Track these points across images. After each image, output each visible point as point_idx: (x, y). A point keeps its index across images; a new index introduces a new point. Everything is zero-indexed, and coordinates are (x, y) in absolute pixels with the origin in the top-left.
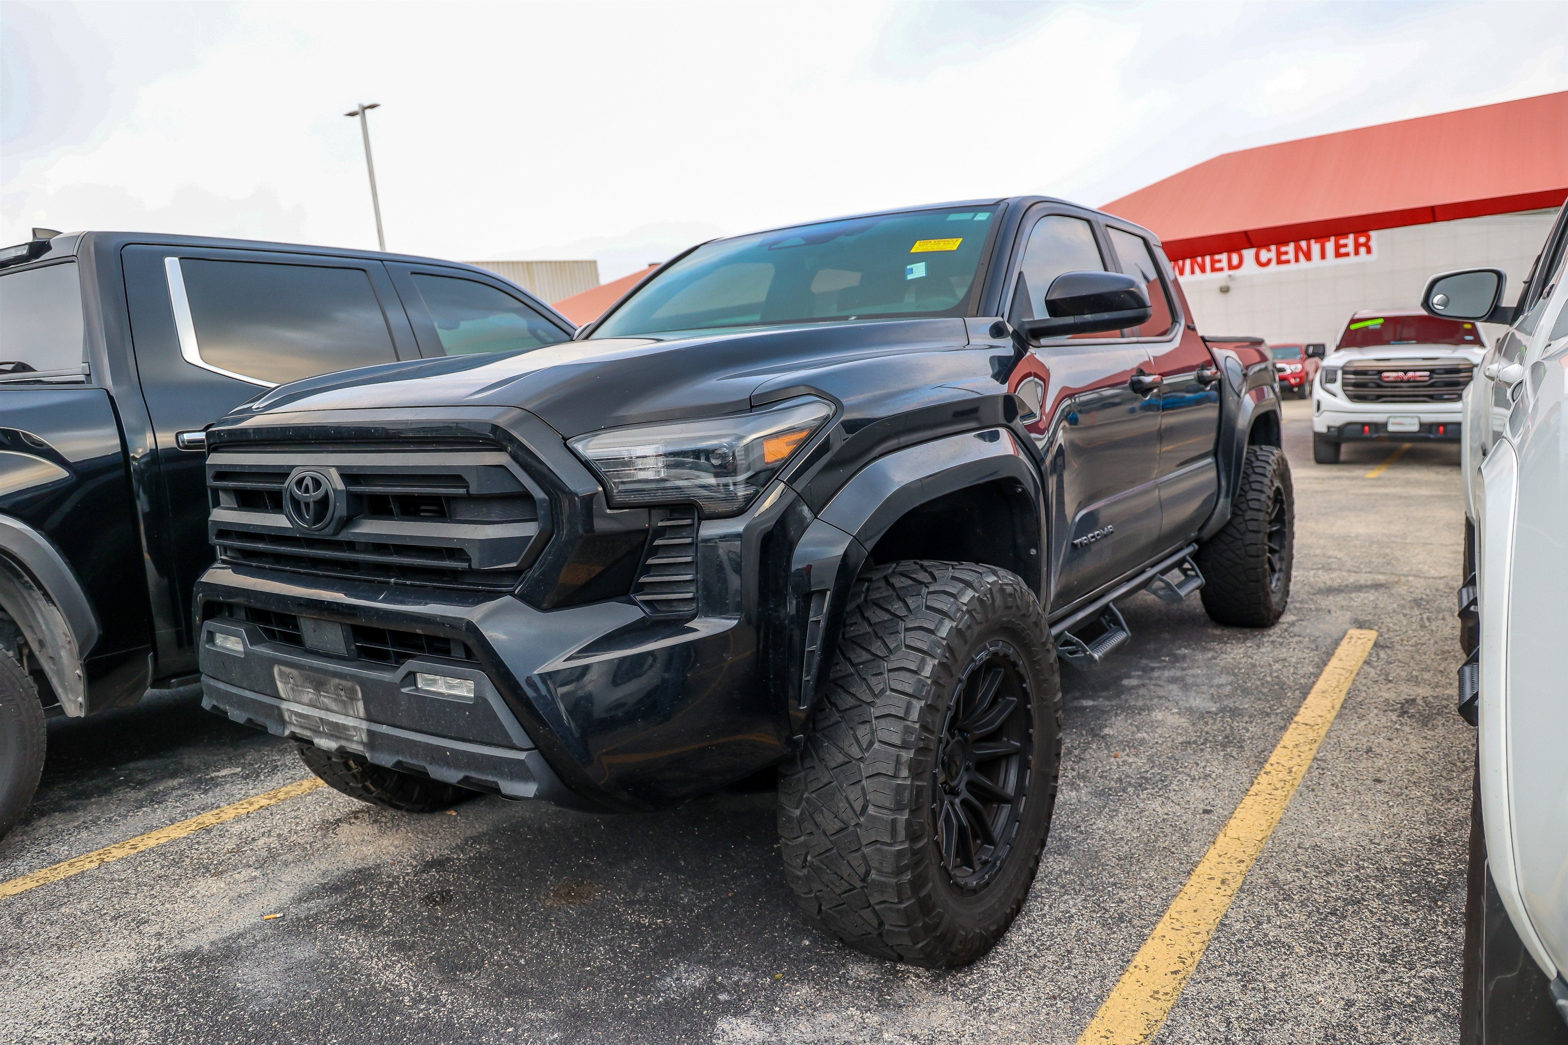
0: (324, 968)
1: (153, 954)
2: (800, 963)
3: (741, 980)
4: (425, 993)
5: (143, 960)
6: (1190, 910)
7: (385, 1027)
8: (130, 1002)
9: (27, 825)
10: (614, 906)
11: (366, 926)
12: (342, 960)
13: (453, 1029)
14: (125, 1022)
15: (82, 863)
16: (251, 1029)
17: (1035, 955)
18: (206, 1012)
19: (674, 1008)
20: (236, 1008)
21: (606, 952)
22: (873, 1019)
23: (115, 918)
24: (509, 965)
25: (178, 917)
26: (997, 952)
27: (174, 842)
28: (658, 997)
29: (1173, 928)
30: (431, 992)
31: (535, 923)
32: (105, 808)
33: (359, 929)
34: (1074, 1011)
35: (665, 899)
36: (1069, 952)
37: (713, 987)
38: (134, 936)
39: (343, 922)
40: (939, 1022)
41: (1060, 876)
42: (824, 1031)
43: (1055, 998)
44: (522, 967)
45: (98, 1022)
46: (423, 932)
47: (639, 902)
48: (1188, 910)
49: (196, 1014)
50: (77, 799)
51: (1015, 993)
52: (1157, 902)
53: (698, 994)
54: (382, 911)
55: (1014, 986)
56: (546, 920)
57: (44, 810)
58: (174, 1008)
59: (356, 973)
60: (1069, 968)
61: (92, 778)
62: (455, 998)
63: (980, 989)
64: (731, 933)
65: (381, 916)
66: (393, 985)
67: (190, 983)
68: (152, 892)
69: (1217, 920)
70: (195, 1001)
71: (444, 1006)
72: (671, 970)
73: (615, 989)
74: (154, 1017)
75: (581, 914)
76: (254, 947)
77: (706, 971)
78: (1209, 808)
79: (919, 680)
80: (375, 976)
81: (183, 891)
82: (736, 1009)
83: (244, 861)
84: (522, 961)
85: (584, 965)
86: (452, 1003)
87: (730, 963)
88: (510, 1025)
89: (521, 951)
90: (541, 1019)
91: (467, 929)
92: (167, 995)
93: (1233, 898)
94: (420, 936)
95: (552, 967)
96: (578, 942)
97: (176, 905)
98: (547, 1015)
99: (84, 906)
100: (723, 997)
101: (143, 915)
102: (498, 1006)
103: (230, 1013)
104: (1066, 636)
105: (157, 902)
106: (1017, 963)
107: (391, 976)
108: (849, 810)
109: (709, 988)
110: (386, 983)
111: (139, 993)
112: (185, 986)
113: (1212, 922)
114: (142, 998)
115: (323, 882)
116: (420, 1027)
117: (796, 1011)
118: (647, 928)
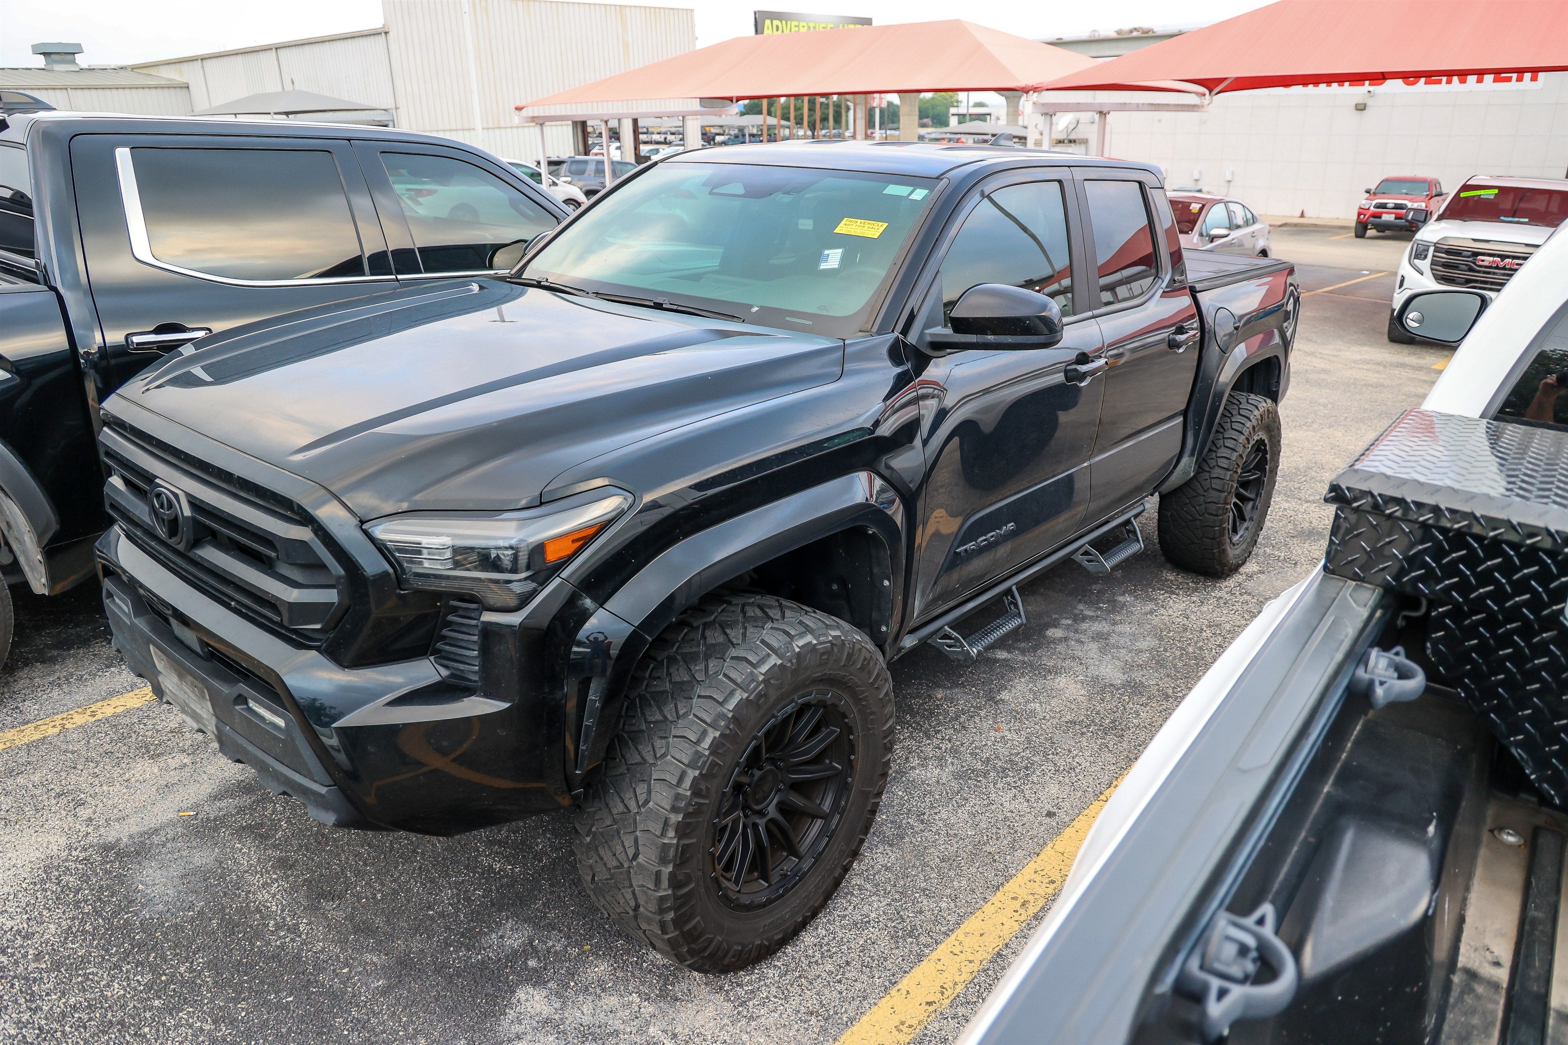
0: (214, 878)
1: (79, 842)
2: (610, 936)
3: (554, 946)
4: (288, 919)
5: (70, 848)
6: (977, 933)
7: (245, 951)
8: (49, 893)
9: (11, 675)
10: (476, 844)
11: (261, 836)
12: (231, 871)
13: (299, 962)
14: (40, 914)
15: (46, 726)
16: (137, 937)
17: (816, 962)
18: (107, 913)
19: (487, 968)
20: (131, 912)
21: (452, 897)
22: (648, 1009)
23: (59, 795)
24: (367, 898)
25: (110, 802)
26: (784, 953)
27: (128, 712)
28: (477, 954)
29: (951, 952)
30: (293, 919)
31: (403, 853)
32: (80, 664)
33: (255, 839)
34: (823, 1030)
35: (523, 843)
36: (848, 963)
37: (529, 950)
38: (69, 819)
39: (244, 828)
40: (702, 1023)
41: (879, 872)
42: (602, 1015)
43: (812, 1014)
44: (377, 902)
45: (18, 910)
46: (307, 850)
47: (499, 842)
48: (976, 933)
49: (97, 913)
50: (59, 649)
51: (780, 1002)
52: (952, 919)
53: (514, 956)
54: (280, 820)
55: (783, 993)
56: (414, 851)
57: (28, 658)
58: (82, 905)
59: (238, 889)
60: (840, 982)
61: (77, 626)
62: (312, 929)
63: (752, 992)
64: (564, 892)
65: (275, 827)
66: (264, 906)
67: (101, 879)
68: (96, 770)
69: (997, 949)
70: (100, 899)
71: (300, 936)
72: (499, 925)
73: (446, 939)
74: (64, 913)
75: (446, 850)
76: (164, 846)
77: (527, 931)
78: (1055, 810)
79: (697, 752)
80: (254, 894)
81: (121, 772)
82: (537, 979)
83: (181, 745)
84: (379, 896)
85: (429, 908)
86: (307, 934)
87: (552, 927)
88: (346, 964)
89: (382, 884)
90: (374, 963)
91: (344, 851)
92: (80, 889)
93: (1023, 925)
94: (303, 855)
95: (402, 906)
96: (432, 881)
97: (111, 788)
98: (380, 959)
99: (36, 778)
100: (532, 963)
101: (83, 796)
102: (343, 942)
103: (125, 917)
104: (945, 631)
105: (97, 782)
106: (797, 968)
107: (266, 896)
108: (623, 854)
109: (524, 951)
110: (260, 903)
111: (58, 884)
112: (97, 882)
113: (990, 950)
114: (59, 889)
115: (240, 778)
116: (273, 957)
117: (587, 989)
118: (495, 873)
